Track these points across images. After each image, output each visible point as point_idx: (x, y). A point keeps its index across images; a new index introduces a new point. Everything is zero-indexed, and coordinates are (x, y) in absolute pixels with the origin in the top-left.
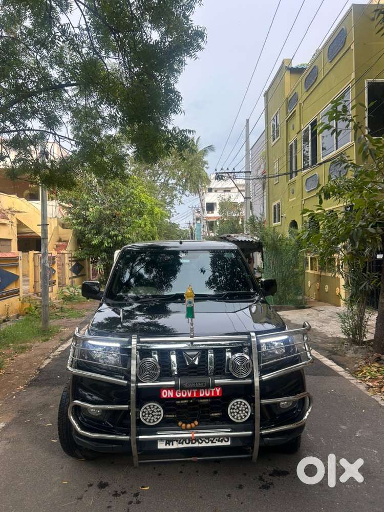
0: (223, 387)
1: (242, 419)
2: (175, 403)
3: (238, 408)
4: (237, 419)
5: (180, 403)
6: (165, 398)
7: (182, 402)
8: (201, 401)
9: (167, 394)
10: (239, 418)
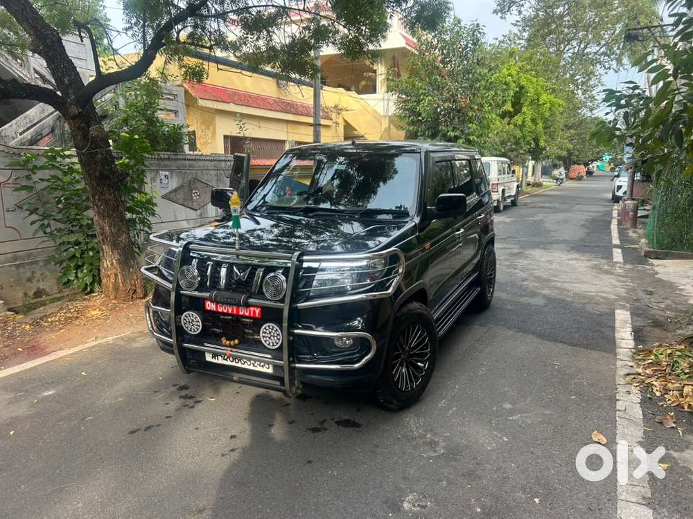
0: (263, 308)
1: (273, 345)
2: (219, 317)
3: (270, 333)
4: (269, 344)
5: (224, 319)
6: (208, 310)
7: (226, 317)
8: (244, 320)
9: (210, 306)
10: (271, 344)
